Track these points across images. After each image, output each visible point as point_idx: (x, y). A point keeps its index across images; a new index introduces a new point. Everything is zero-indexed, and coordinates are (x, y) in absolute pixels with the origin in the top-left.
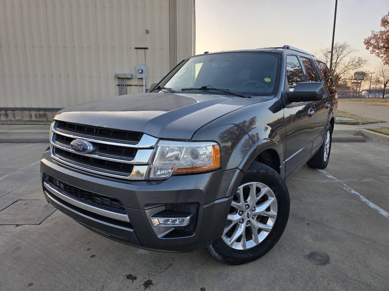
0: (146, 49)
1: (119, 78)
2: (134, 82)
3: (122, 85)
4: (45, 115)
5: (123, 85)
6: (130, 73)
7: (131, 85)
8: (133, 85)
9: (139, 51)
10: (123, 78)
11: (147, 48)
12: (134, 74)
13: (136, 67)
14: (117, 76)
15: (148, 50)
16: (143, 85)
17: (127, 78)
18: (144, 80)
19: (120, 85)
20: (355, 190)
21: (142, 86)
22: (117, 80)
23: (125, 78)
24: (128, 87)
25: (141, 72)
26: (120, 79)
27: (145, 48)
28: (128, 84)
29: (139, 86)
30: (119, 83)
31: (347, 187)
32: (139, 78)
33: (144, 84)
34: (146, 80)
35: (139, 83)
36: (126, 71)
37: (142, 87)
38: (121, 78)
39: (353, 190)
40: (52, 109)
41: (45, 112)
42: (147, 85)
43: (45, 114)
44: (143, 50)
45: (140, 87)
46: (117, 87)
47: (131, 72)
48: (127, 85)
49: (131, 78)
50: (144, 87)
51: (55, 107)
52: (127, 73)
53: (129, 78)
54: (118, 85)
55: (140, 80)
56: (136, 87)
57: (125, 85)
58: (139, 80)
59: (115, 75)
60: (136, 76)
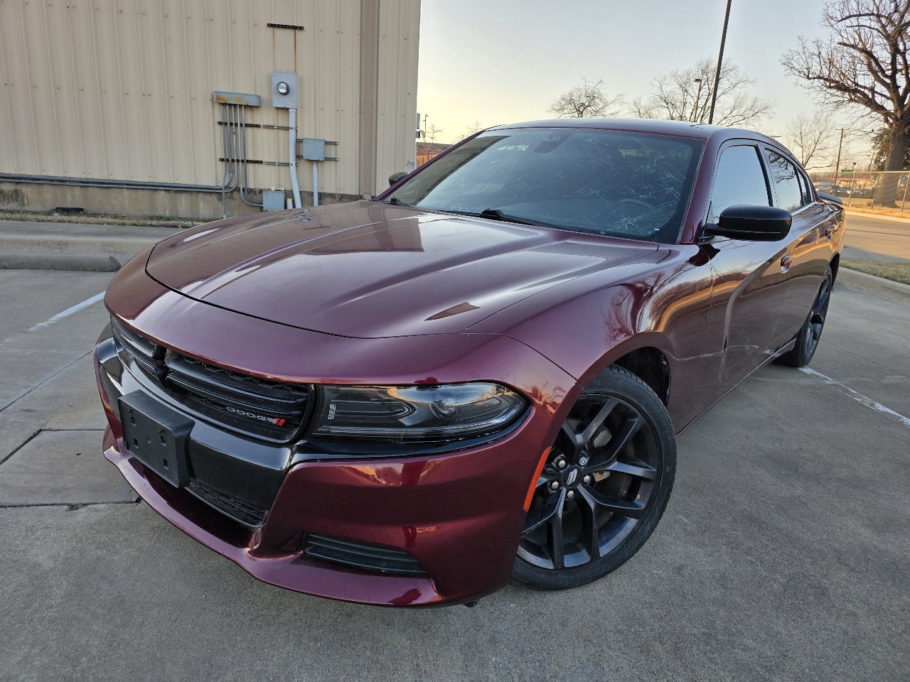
0: (297, 31)
1: (225, 104)
2: (263, 117)
3: (231, 124)
4: (16, 196)
5: (236, 125)
6: (253, 93)
7: (257, 126)
8: (261, 125)
9: (279, 32)
10: (235, 106)
11: (301, 28)
12: (264, 94)
13: (270, 79)
14: (218, 98)
15: (303, 32)
16: (290, 126)
17: (247, 106)
18: (292, 112)
19: (226, 124)
20: (884, 404)
21: (287, 129)
22: (218, 109)
23: (241, 106)
24: (249, 130)
25: (284, 91)
26: (227, 107)
27: (295, 28)
28: (249, 122)
29: (279, 128)
30: (223, 119)
31: (860, 397)
32: (277, 108)
33: (292, 124)
34: (296, 113)
35: (278, 119)
36: (242, 87)
37: (286, 132)
38: (230, 105)
39: (880, 405)
40: (38, 180)
41: (18, 187)
42: (298, 126)
43: (16, 191)
44: (290, 33)
45: (281, 133)
46: (219, 129)
47: (255, 91)
48: (246, 125)
49: (257, 107)
50: (292, 132)
51: (44, 174)
52: (246, 93)
53: (251, 107)
54: (220, 123)
55: (280, 112)
56: (271, 131)
57: (241, 125)
58: (277, 114)
59: (212, 97)
60: (271, 102)
